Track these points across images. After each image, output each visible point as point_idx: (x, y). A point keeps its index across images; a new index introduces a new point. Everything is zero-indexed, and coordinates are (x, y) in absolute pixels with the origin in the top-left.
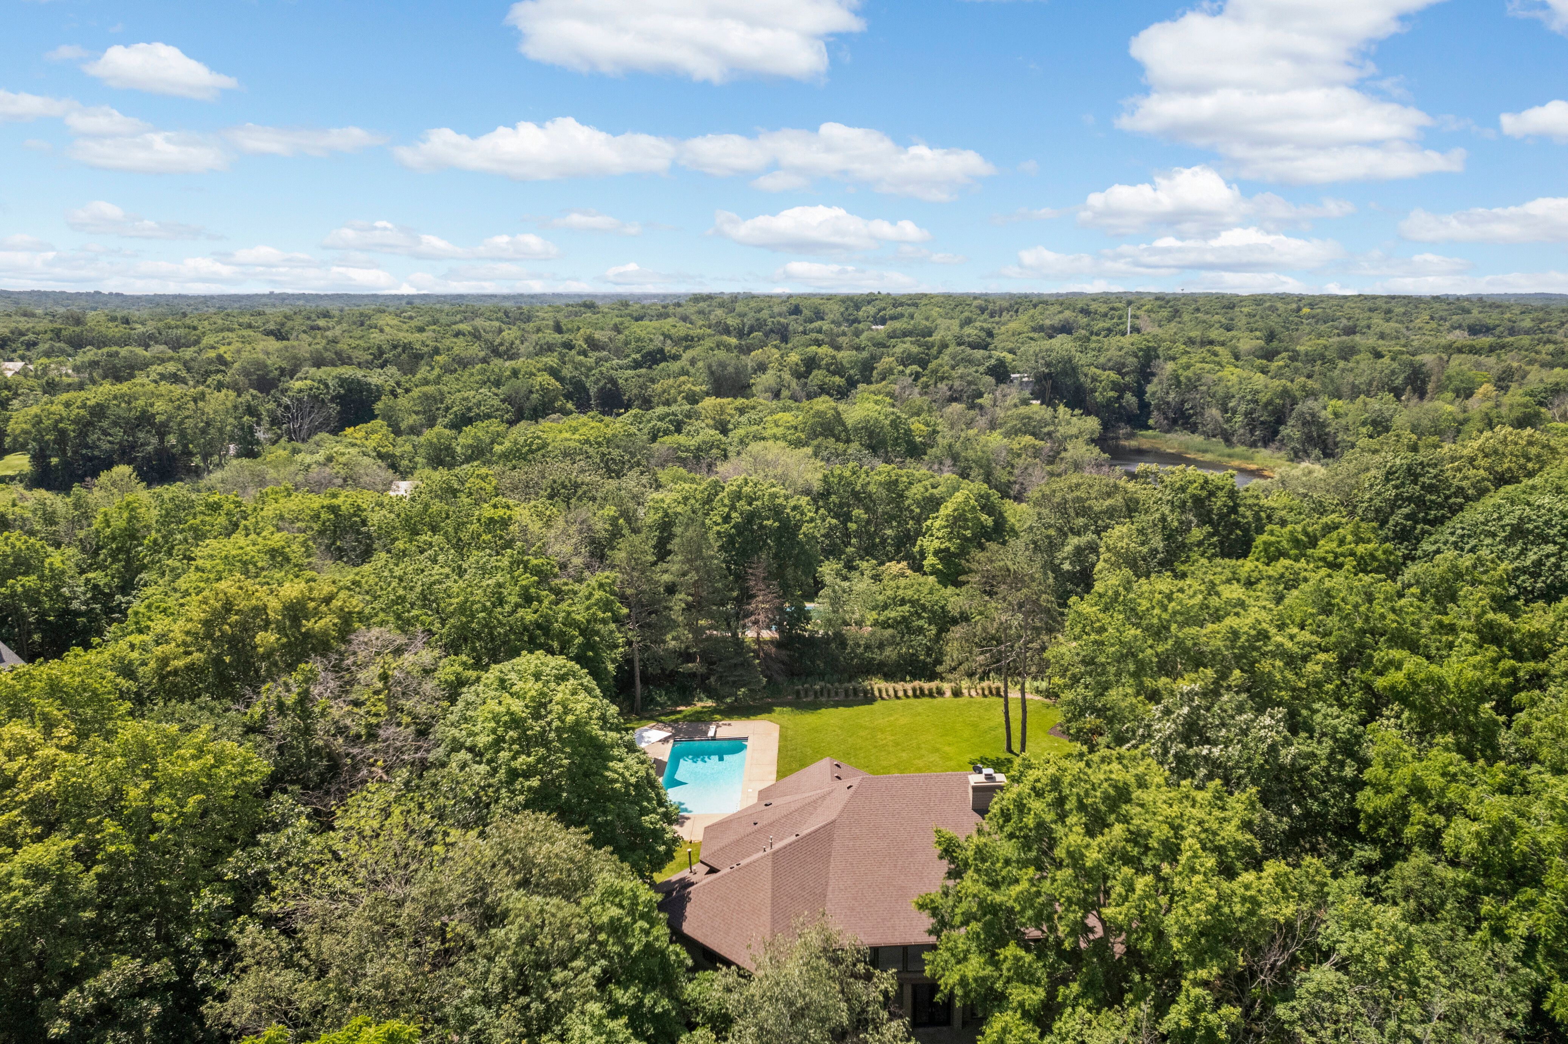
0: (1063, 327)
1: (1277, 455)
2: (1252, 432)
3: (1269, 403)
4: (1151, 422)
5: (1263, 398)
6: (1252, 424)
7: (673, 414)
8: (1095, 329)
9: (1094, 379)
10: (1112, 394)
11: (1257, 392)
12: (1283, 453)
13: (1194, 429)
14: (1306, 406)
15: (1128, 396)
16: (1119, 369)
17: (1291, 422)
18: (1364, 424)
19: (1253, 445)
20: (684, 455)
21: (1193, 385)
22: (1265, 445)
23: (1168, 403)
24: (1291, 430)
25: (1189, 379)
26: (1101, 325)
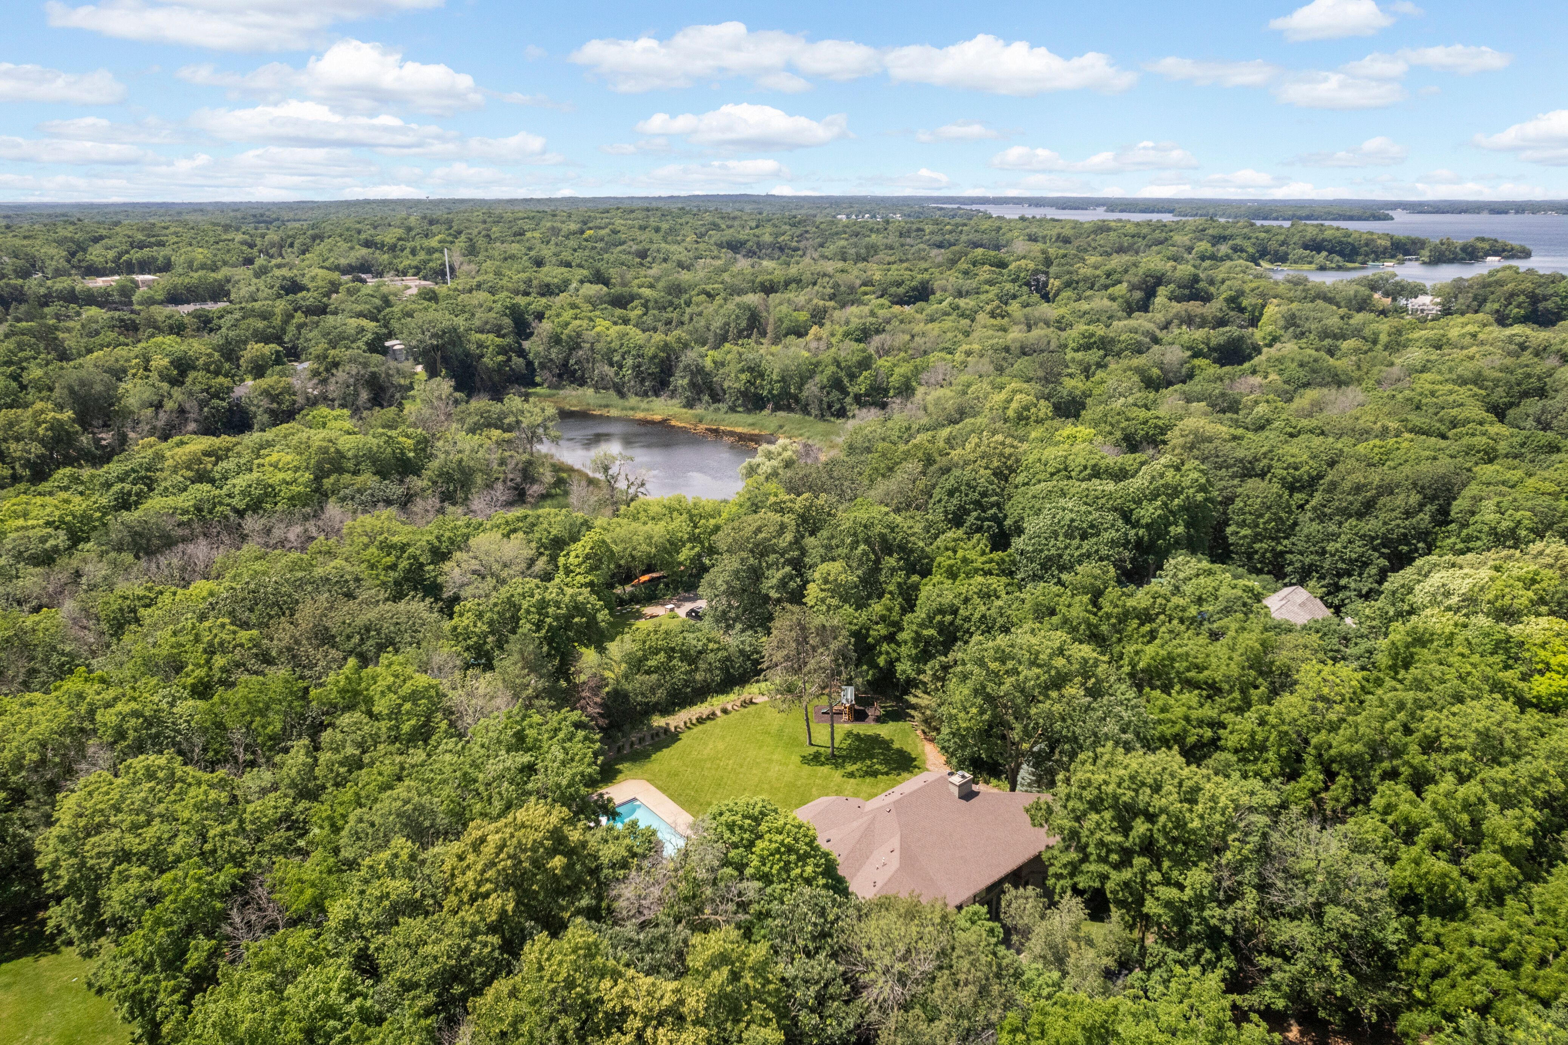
0: (362, 265)
1: (670, 402)
2: (642, 381)
3: (655, 356)
4: (538, 379)
5: (650, 351)
6: (639, 374)
7: (133, 470)
8: (401, 267)
9: (480, 345)
10: (500, 358)
11: (641, 347)
12: (675, 401)
13: (582, 382)
14: (690, 356)
15: (515, 358)
16: (498, 331)
17: (678, 374)
18: (742, 371)
19: (645, 394)
20: (185, 518)
21: (575, 344)
22: (657, 395)
23: (551, 360)
24: (680, 381)
25: (570, 337)
26: (406, 262)
